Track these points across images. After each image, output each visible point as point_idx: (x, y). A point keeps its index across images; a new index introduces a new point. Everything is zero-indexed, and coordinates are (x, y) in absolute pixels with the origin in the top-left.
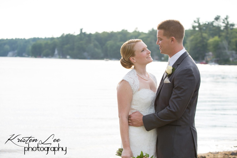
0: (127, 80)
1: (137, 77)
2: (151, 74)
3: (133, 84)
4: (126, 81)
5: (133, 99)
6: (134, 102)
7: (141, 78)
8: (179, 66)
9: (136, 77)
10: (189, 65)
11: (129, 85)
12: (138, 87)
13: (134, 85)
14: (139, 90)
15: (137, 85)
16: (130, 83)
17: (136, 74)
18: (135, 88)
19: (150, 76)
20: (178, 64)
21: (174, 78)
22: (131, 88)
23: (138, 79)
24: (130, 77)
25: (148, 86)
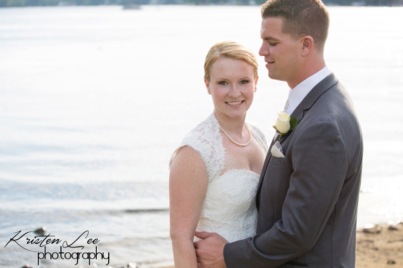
0: (196, 148)
1: (221, 138)
2: (255, 128)
3: (211, 157)
4: (193, 149)
5: (207, 195)
6: (208, 203)
7: (228, 142)
8: (307, 114)
9: (217, 138)
10: (329, 112)
11: (201, 161)
12: (220, 166)
13: (213, 160)
14: (222, 172)
15: (218, 161)
16: (203, 156)
17: (218, 130)
18: (213, 169)
19: (251, 136)
20: (305, 108)
21: (292, 148)
22: (206, 167)
23: (221, 145)
24: (205, 140)
25: (245, 161)
